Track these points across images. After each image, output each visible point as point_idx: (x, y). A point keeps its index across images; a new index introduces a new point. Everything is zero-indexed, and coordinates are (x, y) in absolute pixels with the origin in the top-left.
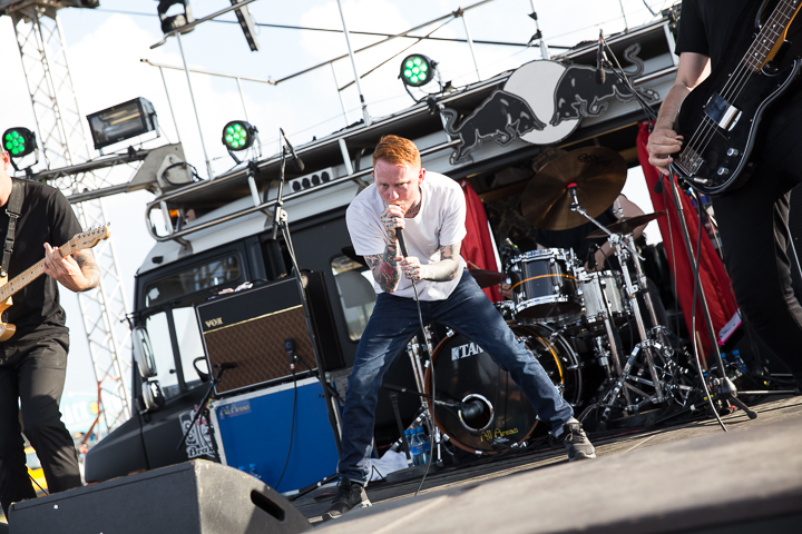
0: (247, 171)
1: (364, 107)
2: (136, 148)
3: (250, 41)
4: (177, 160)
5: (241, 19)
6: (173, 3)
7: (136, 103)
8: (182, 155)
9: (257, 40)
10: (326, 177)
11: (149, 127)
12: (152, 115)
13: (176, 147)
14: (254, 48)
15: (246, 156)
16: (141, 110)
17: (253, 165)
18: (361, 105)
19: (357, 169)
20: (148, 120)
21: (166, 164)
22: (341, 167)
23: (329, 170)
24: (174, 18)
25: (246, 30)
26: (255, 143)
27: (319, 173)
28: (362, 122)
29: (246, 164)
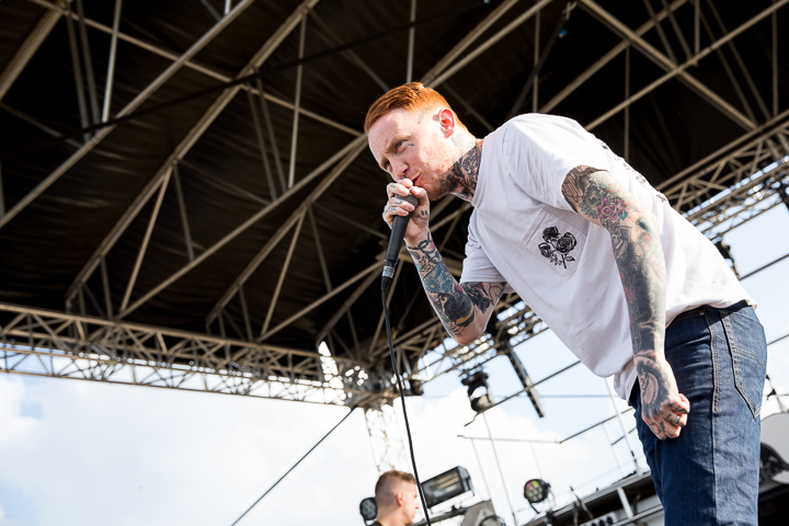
0: (546, 520)
1: (635, 461)
2: (457, 507)
3: (538, 410)
4: (489, 513)
5: (530, 394)
6: (477, 387)
7: (456, 470)
8: (492, 509)
9: (542, 409)
10: (610, 521)
11: (466, 488)
12: (468, 479)
13: (488, 503)
14: (541, 416)
15: (544, 507)
16: (459, 476)
17: (550, 515)
18: (632, 458)
19: (635, 513)
20: (465, 484)
21: (481, 517)
22: (621, 511)
23: (612, 515)
24: (479, 399)
25: (534, 402)
26: (550, 496)
27: (604, 518)
28: (635, 473)
29: (544, 514)
